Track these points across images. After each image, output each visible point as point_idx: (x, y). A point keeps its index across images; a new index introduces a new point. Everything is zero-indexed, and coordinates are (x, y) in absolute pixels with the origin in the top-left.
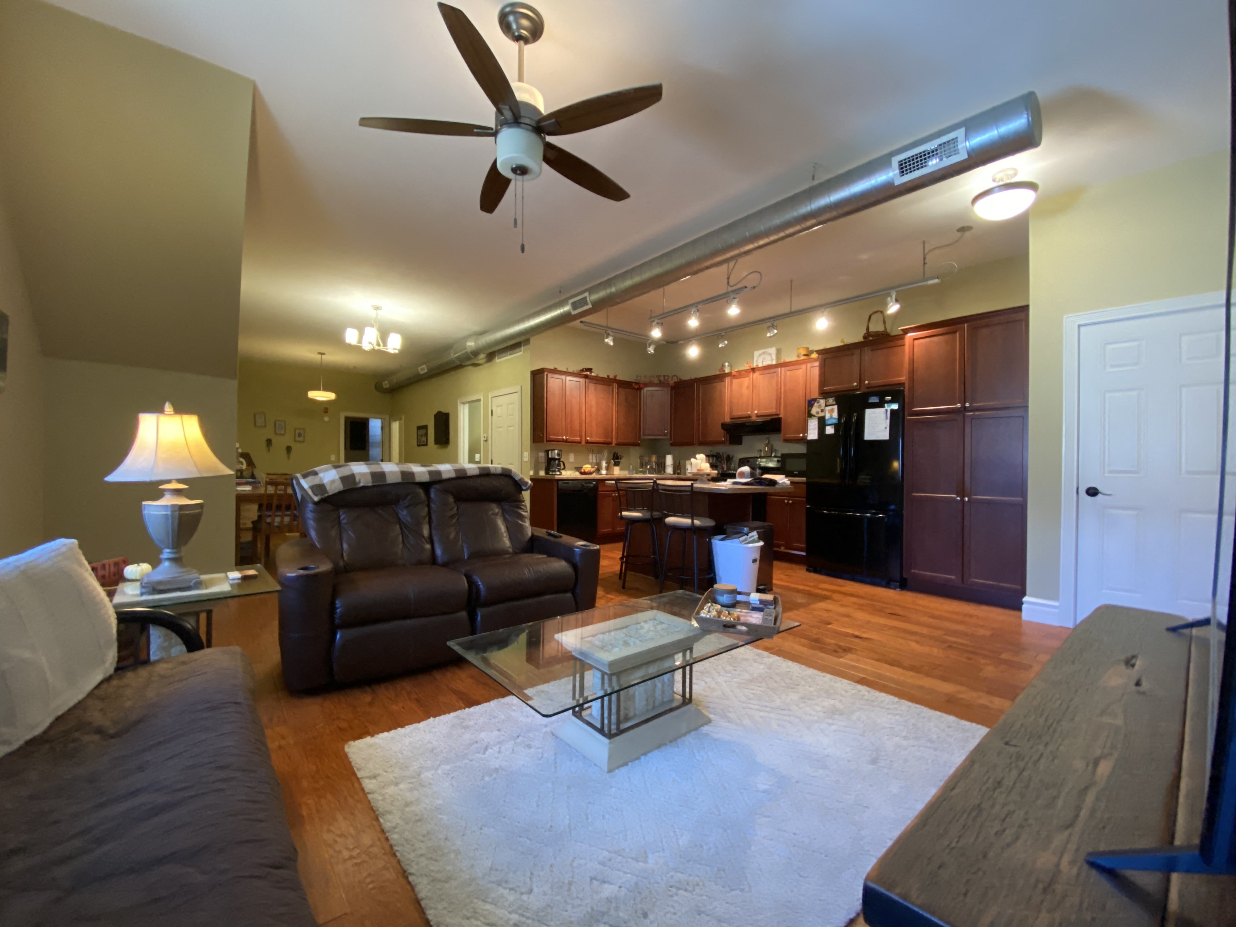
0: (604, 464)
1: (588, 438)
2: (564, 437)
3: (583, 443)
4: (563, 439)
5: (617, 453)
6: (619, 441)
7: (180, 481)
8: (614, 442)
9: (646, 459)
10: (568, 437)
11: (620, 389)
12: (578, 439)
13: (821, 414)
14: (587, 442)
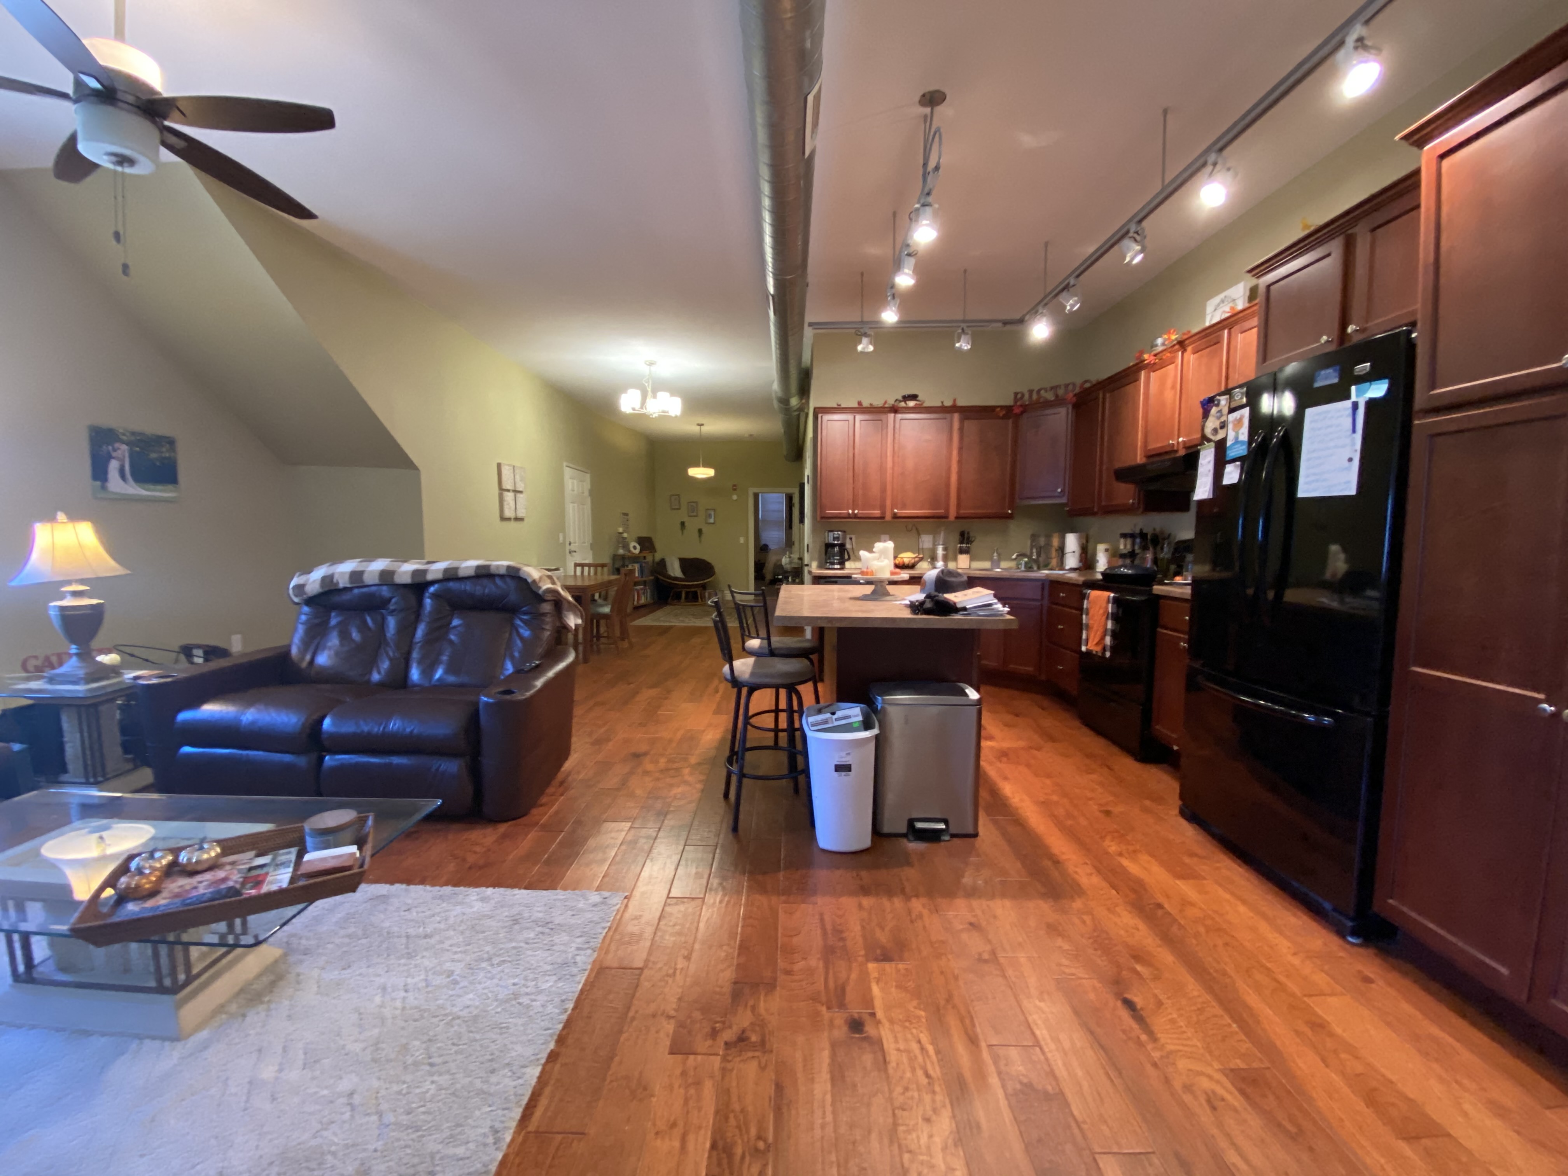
0: (940, 551)
1: (896, 511)
2: (850, 511)
3: (888, 517)
4: (849, 514)
5: (968, 533)
6: (962, 511)
7: (82, 582)
8: (953, 514)
9: (1042, 541)
10: (856, 511)
11: (966, 423)
12: (877, 512)
13: (1220, 435)
14: (895, 517)
